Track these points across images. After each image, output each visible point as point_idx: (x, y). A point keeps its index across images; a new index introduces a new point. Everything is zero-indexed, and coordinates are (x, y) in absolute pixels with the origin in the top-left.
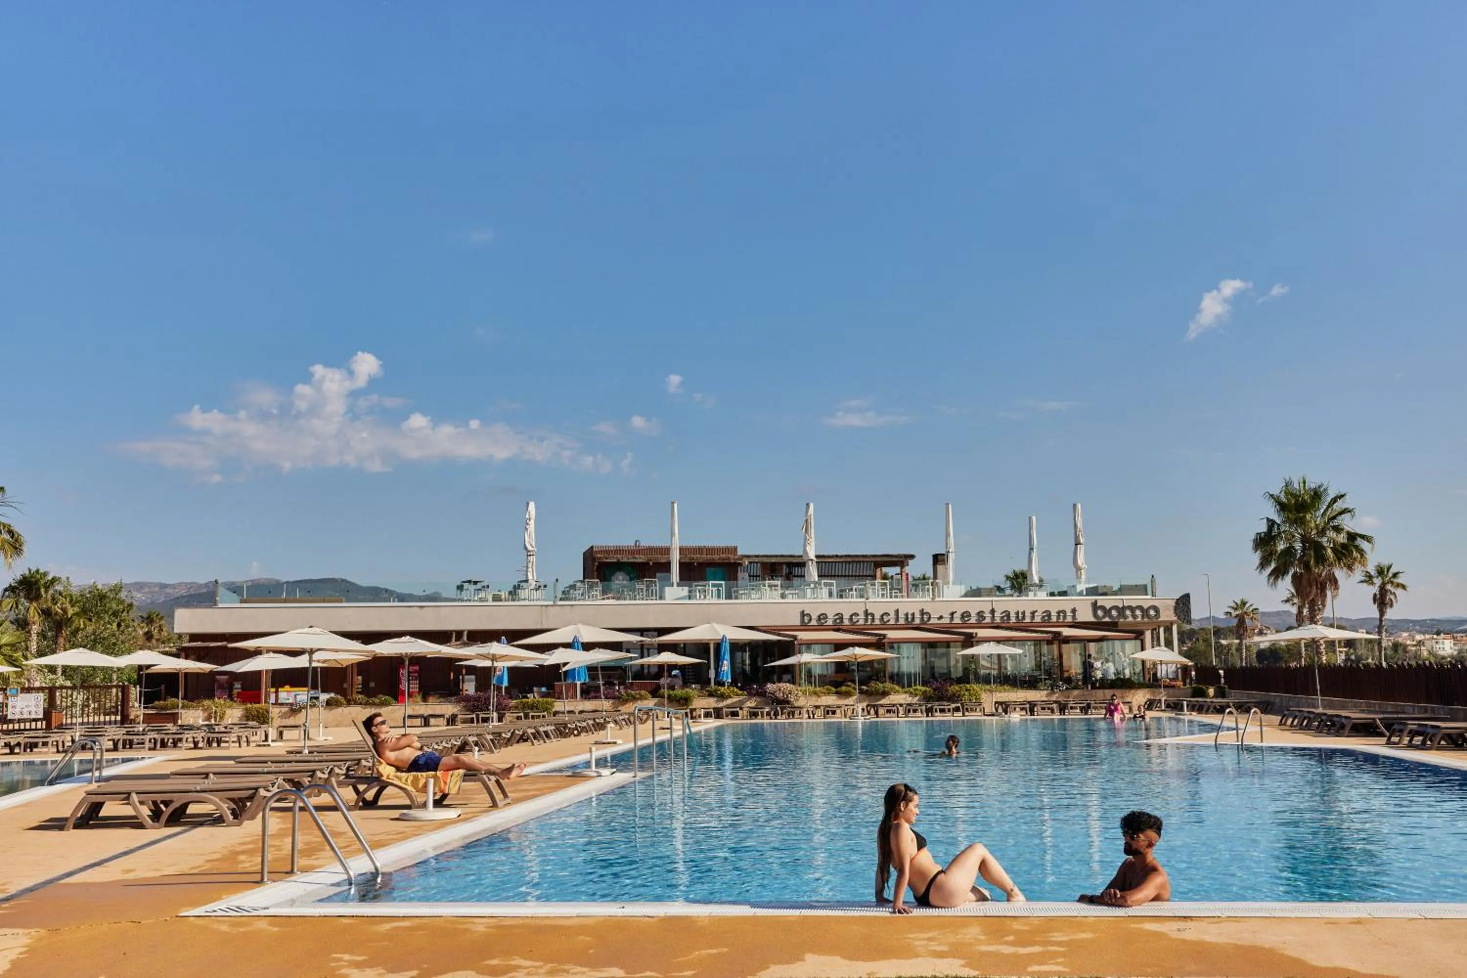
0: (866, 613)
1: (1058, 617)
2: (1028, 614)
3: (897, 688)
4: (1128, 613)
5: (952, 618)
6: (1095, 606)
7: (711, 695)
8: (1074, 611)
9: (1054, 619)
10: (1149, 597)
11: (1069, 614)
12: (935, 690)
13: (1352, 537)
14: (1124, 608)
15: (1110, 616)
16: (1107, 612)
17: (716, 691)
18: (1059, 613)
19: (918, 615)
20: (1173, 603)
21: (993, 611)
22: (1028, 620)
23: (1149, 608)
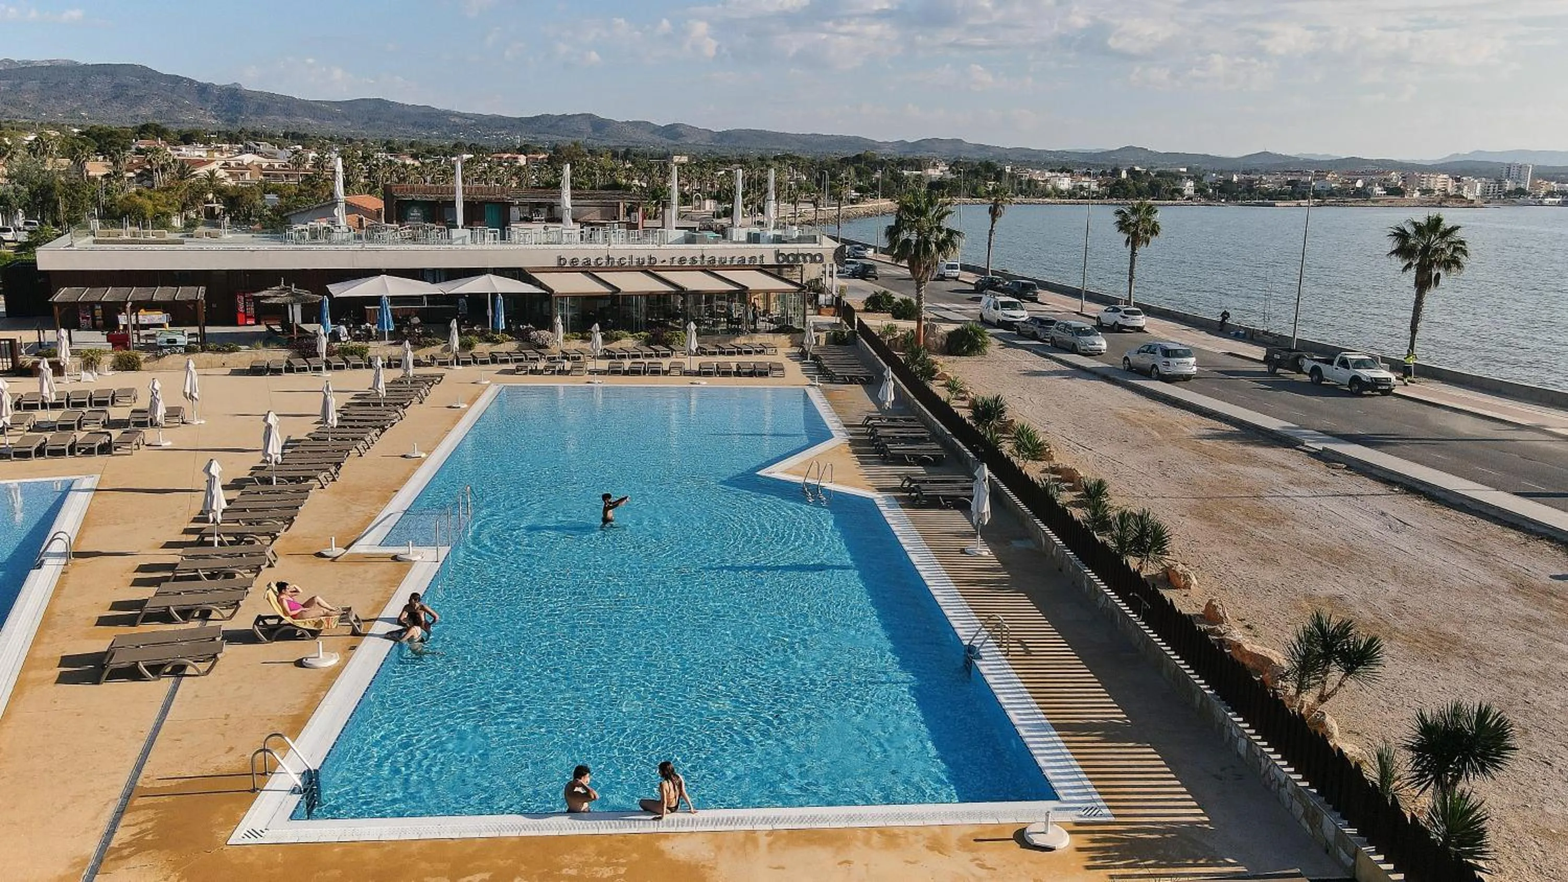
0: (608, 258)
1: (750, 262)
2: (728, 259)
3: (626, 333)
4: (801, 258)
5: (673, 262)
6: (778, 254)
7: (488, 340)
8: (762, 257)
9: (747, 263)
10: (817, 245)
11: (758, 259)
12: (654, 335)
13: (950, 233)
14: (798, 255)
15: (788, 261)
16: (786, 258)
17: (492, 337)
18: (751, 258)
19: (647, 260)
20: (833, 251)
21: (703, 257)
22: (728, 263)
23: (815, 256)
